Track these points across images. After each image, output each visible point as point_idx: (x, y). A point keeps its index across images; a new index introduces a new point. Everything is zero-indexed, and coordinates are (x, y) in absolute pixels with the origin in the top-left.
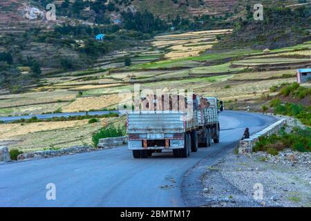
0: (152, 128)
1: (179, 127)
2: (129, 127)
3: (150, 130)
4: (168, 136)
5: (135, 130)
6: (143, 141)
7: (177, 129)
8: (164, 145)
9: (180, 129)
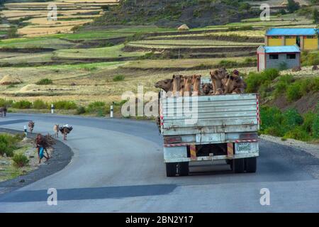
0: (204, 124)
1: (249, 121)
2: (165, 125)
3: (200, 128)
4: (230, 137)
5: (175, 128)
6: (188, 148)
7: (246, 125)
8: (226, 153)
9: (251, 125)
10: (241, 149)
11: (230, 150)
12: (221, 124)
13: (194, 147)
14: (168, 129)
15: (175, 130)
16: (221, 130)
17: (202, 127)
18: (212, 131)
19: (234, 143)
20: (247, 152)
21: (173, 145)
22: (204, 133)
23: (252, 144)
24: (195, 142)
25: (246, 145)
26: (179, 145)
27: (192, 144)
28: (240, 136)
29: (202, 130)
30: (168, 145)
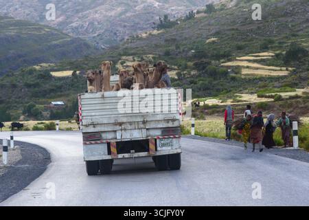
10: (163, 145)
11: (152, 146)
12: (142, 120)
13: (115, 144)
14: (86, 126)
15: (94, 127)
16: (142, 126)
17: (123, 123)
18: (133, 127)
19: (156, 140)
20: (170, 148)
21: (93, 142)
22: (125, 130)
23: (174, 139)
24: (116, 138)
25: (169, 141)
26: (99, 142)
27: (112, 141)
28: (162, 132)
29: (123, 127)
30: (88, 143)
